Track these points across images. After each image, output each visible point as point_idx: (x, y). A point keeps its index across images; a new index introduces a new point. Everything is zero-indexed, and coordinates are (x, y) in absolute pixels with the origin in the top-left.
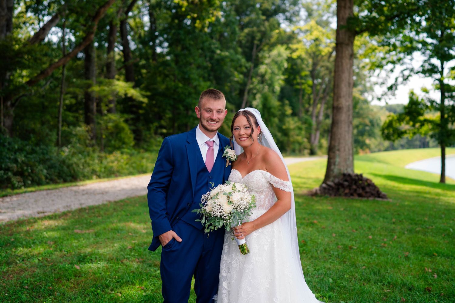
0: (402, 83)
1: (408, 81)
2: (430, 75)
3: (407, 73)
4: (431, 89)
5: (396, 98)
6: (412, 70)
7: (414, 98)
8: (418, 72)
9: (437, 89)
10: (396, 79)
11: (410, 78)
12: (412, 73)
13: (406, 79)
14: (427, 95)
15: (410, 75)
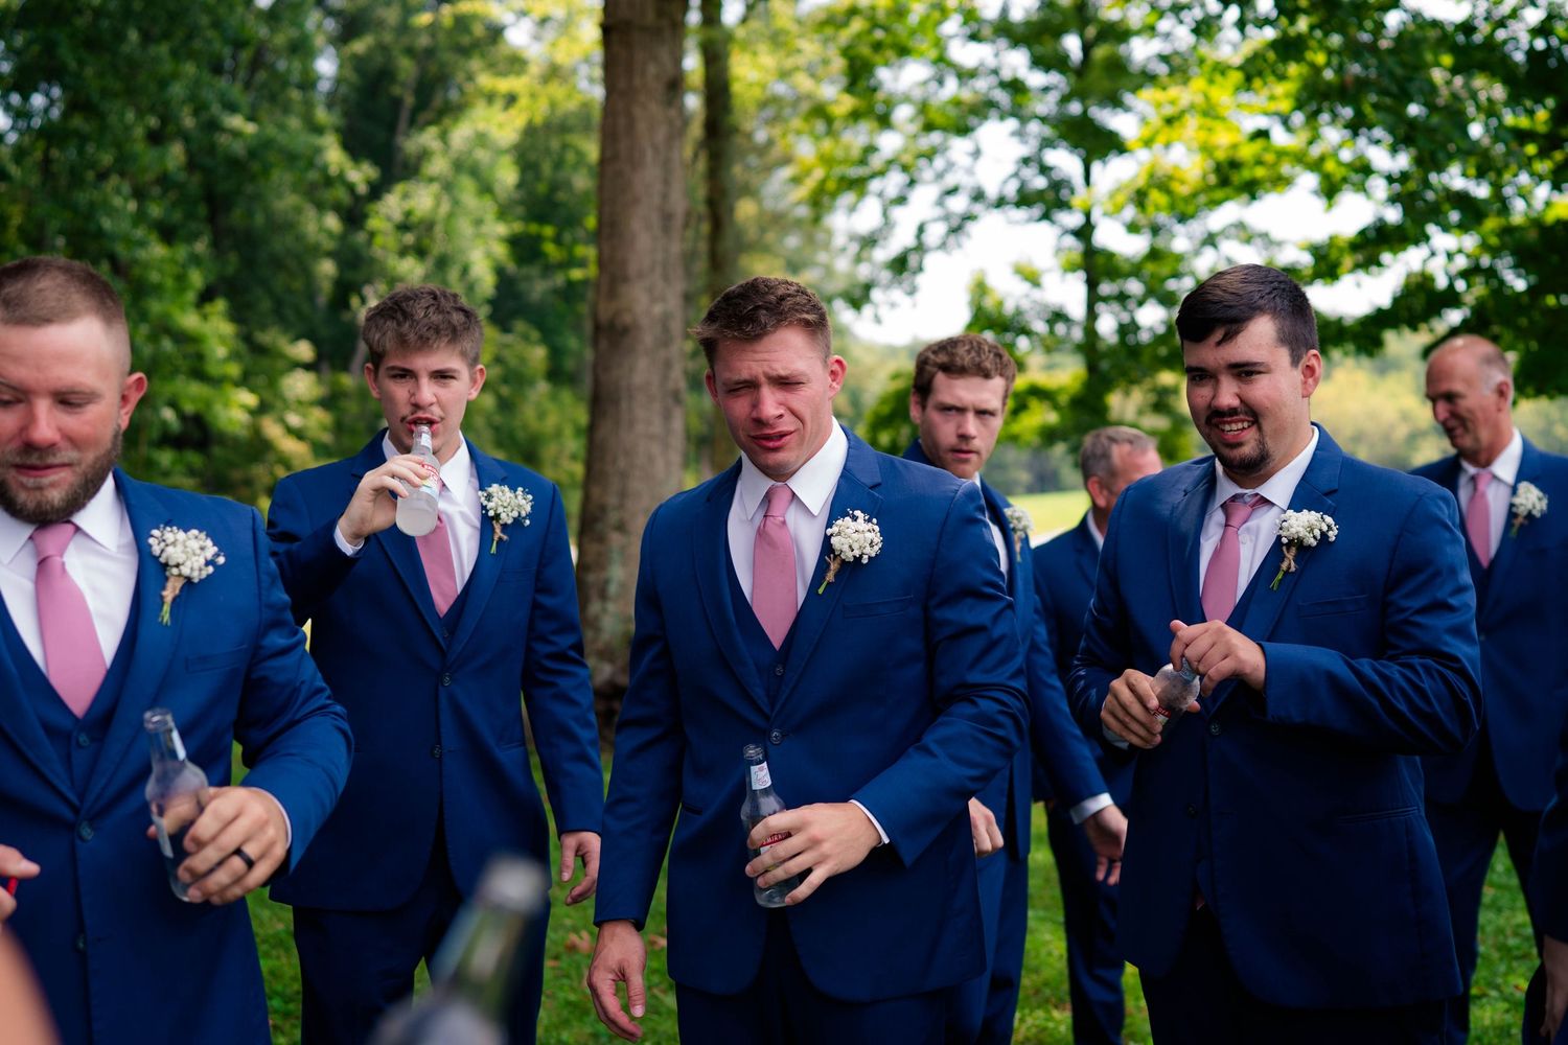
0: (943, 246)
1: (964, 240)
2: (1046, 216)
3: (959, 204)
4: (1049, 270)
5: (915, 305)
6: (978, 196)
7: (989, 303)
8: (1001, 203)
9: (1071, 268)
10: (921, 229)
11: (971, 227)
12: (978, 208)
13: (958, 227)
14: (1036, 294)
15: (969, 217)
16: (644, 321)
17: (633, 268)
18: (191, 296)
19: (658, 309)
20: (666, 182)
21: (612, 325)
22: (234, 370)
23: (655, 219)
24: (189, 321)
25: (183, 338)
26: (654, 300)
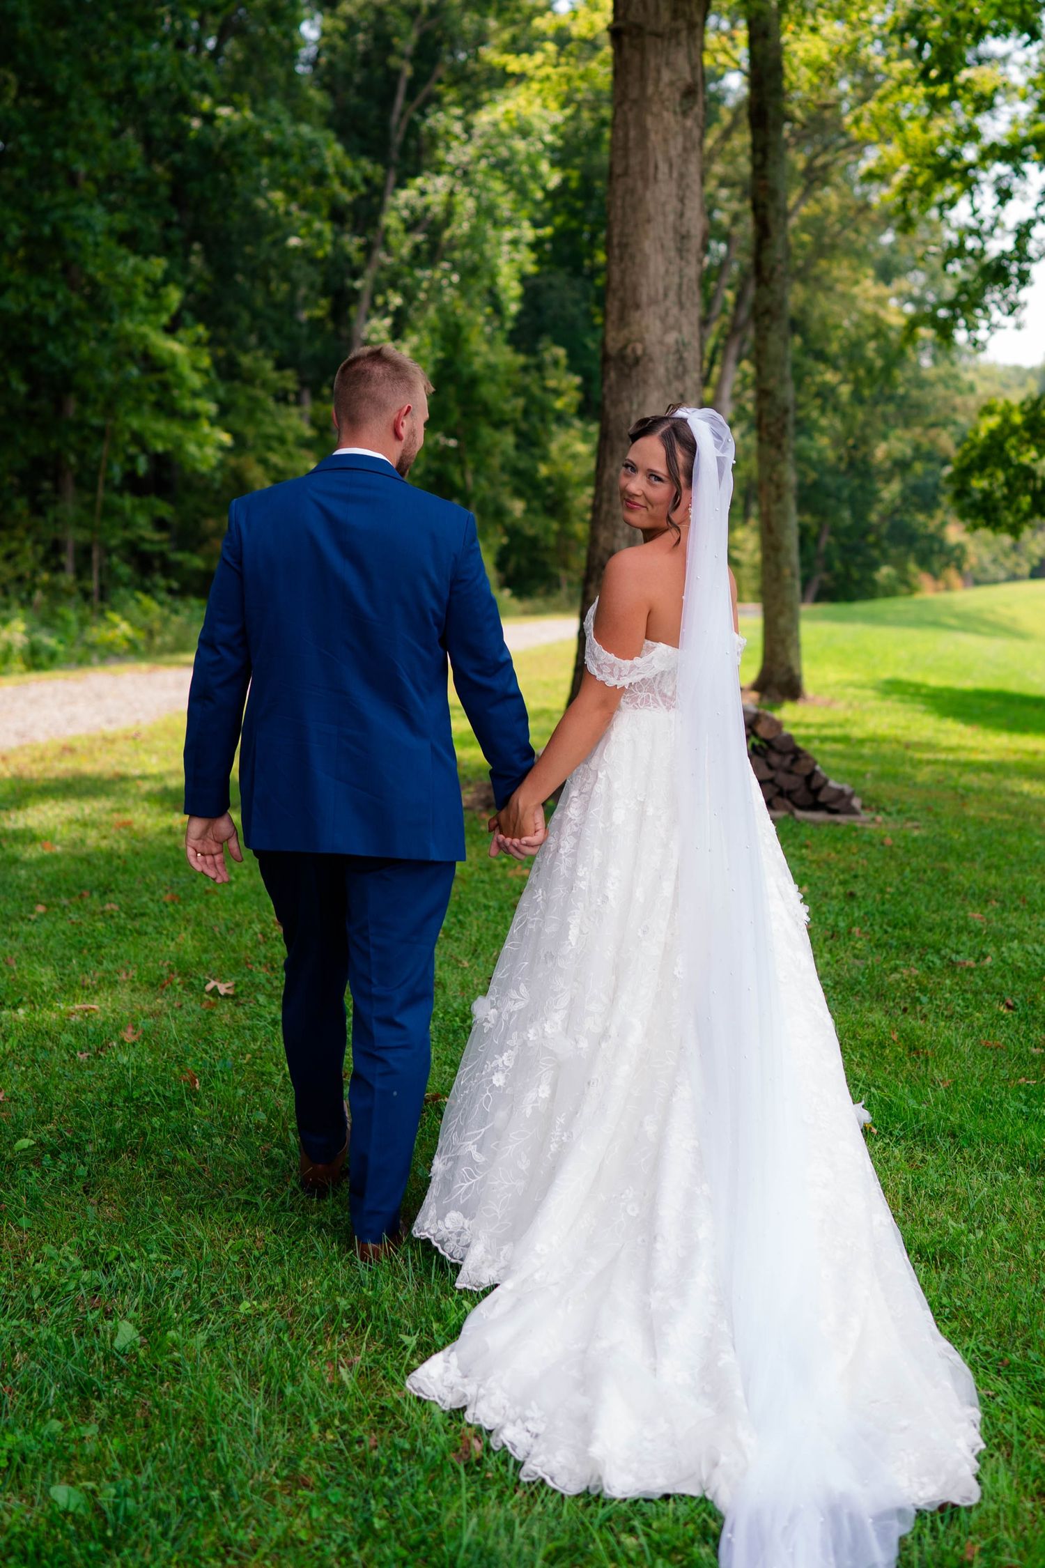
16: (656, 351)
17: (644, 295)
18: (163, 318)
21: (622, 355)
22: (208, 404)
23: (671, 240)
24: (162, 343)
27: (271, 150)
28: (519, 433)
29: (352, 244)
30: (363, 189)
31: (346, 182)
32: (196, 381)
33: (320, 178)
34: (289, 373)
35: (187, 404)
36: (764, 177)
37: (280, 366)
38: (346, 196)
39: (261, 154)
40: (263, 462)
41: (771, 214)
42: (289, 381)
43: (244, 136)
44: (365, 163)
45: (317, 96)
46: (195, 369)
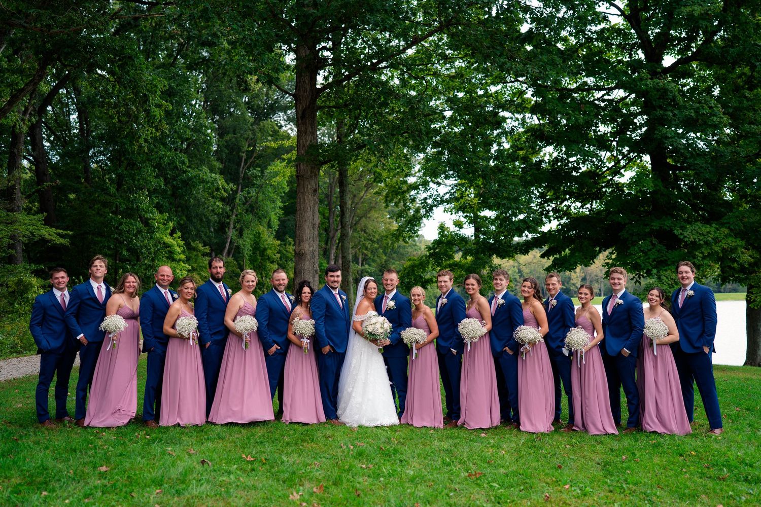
16: (308, 252)
17: (304, 238)
18: (169, 231)
19: (311, 249)
20: (313, 216)
21: (300, 254)
22: (183, 257)
23: (310, 225)
24: (168, 240)
25: (166, 245)
26: (310, 247)
27: (203, 181)
28: (278, 264)
29: (228, 208)
30: (231, 192)
31: (226, 190)
32: (178, 250)
33: (218, 189)
34: (207, 247)
35: (177, 257)
36: (343, 199)
37: (205, 245)
38: (226, 195)
39: (200, 182)
40: (199, 274)
41: (345, 209)
42: (207, 249)
43: (195, 177)
44: (231, 185)
45: (218, 165)
46: (179, 246)
